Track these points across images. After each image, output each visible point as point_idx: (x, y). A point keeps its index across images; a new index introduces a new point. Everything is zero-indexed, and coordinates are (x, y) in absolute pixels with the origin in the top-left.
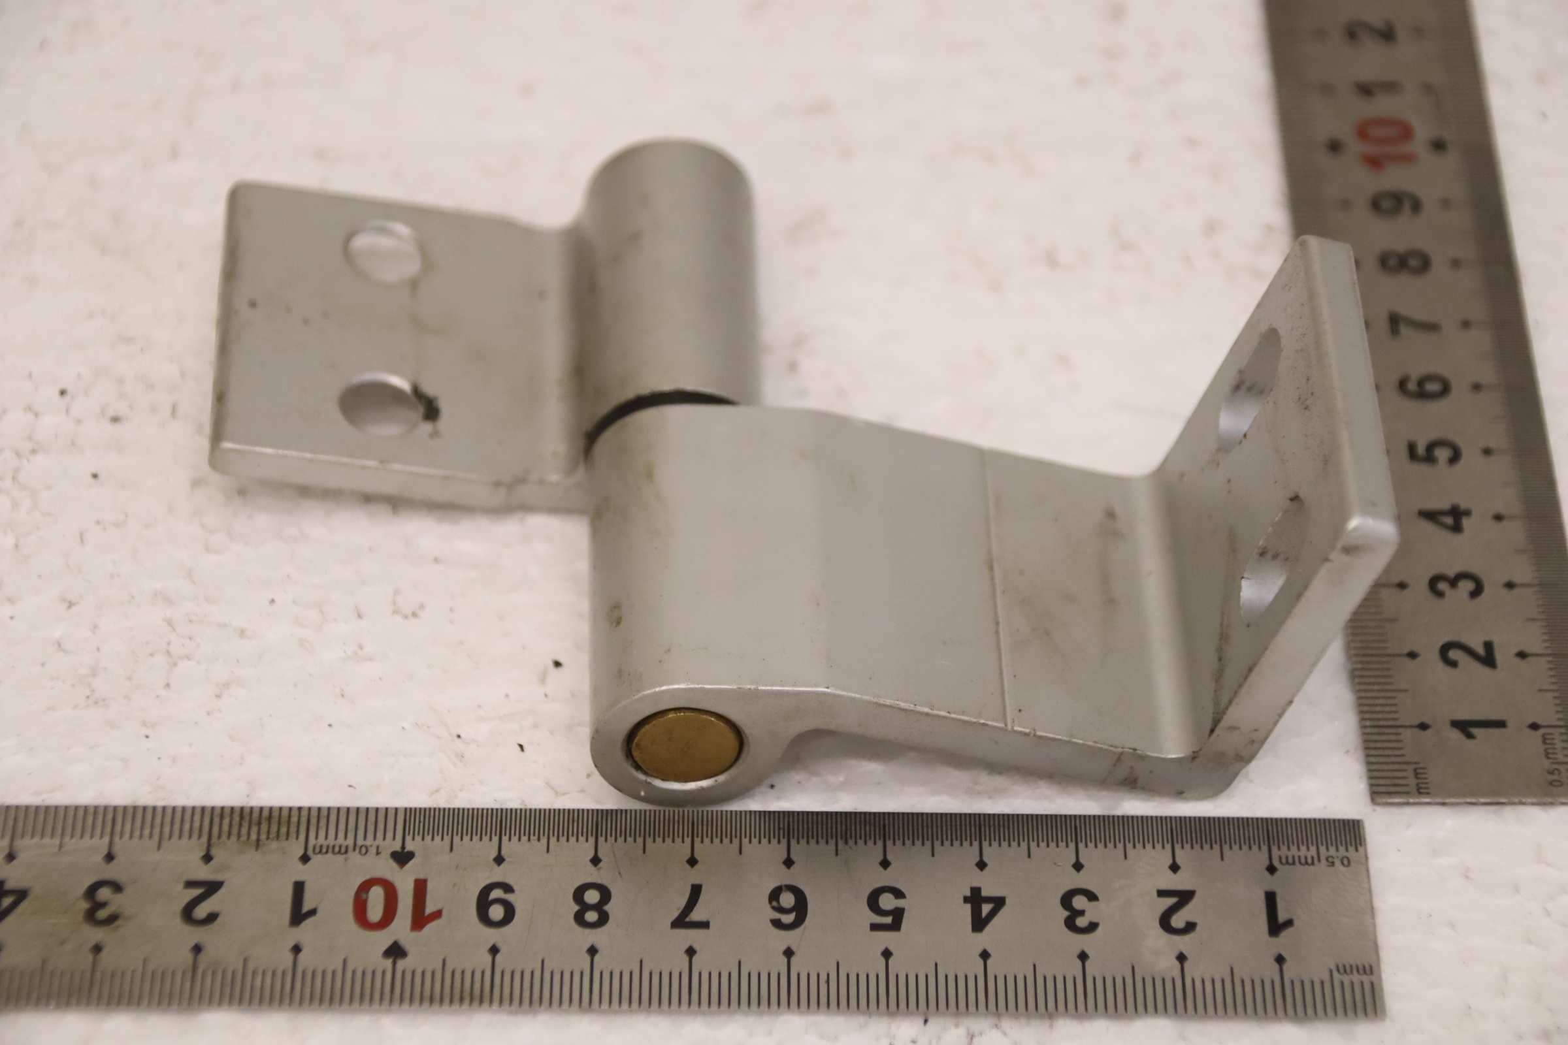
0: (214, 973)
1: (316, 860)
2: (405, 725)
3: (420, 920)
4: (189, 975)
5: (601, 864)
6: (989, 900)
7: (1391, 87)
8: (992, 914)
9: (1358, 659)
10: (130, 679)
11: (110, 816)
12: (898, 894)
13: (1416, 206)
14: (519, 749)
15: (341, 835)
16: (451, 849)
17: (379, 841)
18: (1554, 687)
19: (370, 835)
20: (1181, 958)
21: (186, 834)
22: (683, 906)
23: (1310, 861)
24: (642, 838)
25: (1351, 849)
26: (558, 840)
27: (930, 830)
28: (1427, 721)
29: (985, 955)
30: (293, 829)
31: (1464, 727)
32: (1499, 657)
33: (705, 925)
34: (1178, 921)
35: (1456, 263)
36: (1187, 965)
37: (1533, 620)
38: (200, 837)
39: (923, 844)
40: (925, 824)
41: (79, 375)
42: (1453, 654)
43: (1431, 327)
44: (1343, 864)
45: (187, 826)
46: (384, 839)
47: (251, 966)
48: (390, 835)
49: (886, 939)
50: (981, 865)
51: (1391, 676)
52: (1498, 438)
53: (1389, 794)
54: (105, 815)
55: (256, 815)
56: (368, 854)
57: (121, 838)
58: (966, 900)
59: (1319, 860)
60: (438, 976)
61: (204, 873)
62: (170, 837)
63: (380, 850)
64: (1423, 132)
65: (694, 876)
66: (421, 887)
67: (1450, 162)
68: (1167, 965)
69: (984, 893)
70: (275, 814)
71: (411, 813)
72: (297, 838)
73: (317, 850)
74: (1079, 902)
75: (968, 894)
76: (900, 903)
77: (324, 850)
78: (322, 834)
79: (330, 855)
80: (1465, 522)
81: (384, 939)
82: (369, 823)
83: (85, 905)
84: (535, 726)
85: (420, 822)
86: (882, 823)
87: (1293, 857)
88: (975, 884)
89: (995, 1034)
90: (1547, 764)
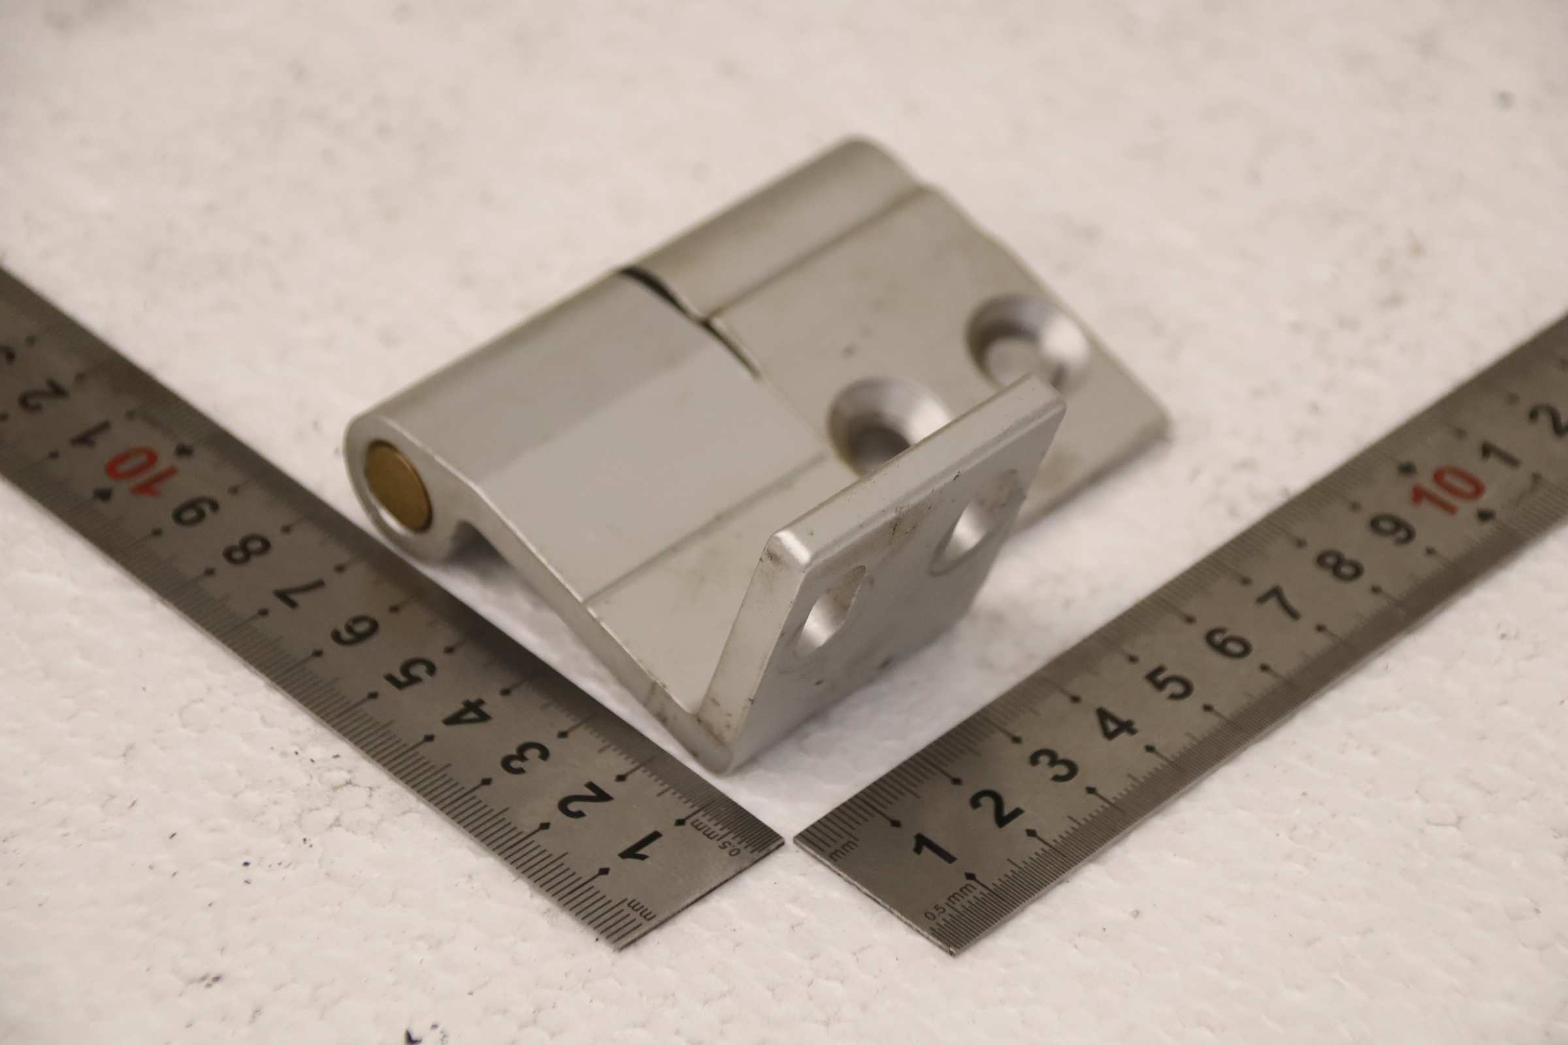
6: (479, 712)
7: (1507, 460)
9: (918, 759)
12: (432, 671)
13: (1406, 540)
20: (544, 826)
22: (299, 587)
23: (712, 835)
31: (922, 843)
33: (295, 606)
34: (575, 806)
36: (541, 832)
37: (1072, 819)
42: (985, 800)
43: (1292, 614)
49: (387, 688)
50: (505, 692)
56: (167, 436)
59: (719, 839)
63: (176, 439)
65: (330, 576)
66: (171, 472)
68: (528, 823)
69: (482, 707)
74: (532, 753)
89: (364, 793)
90: (942, 902)
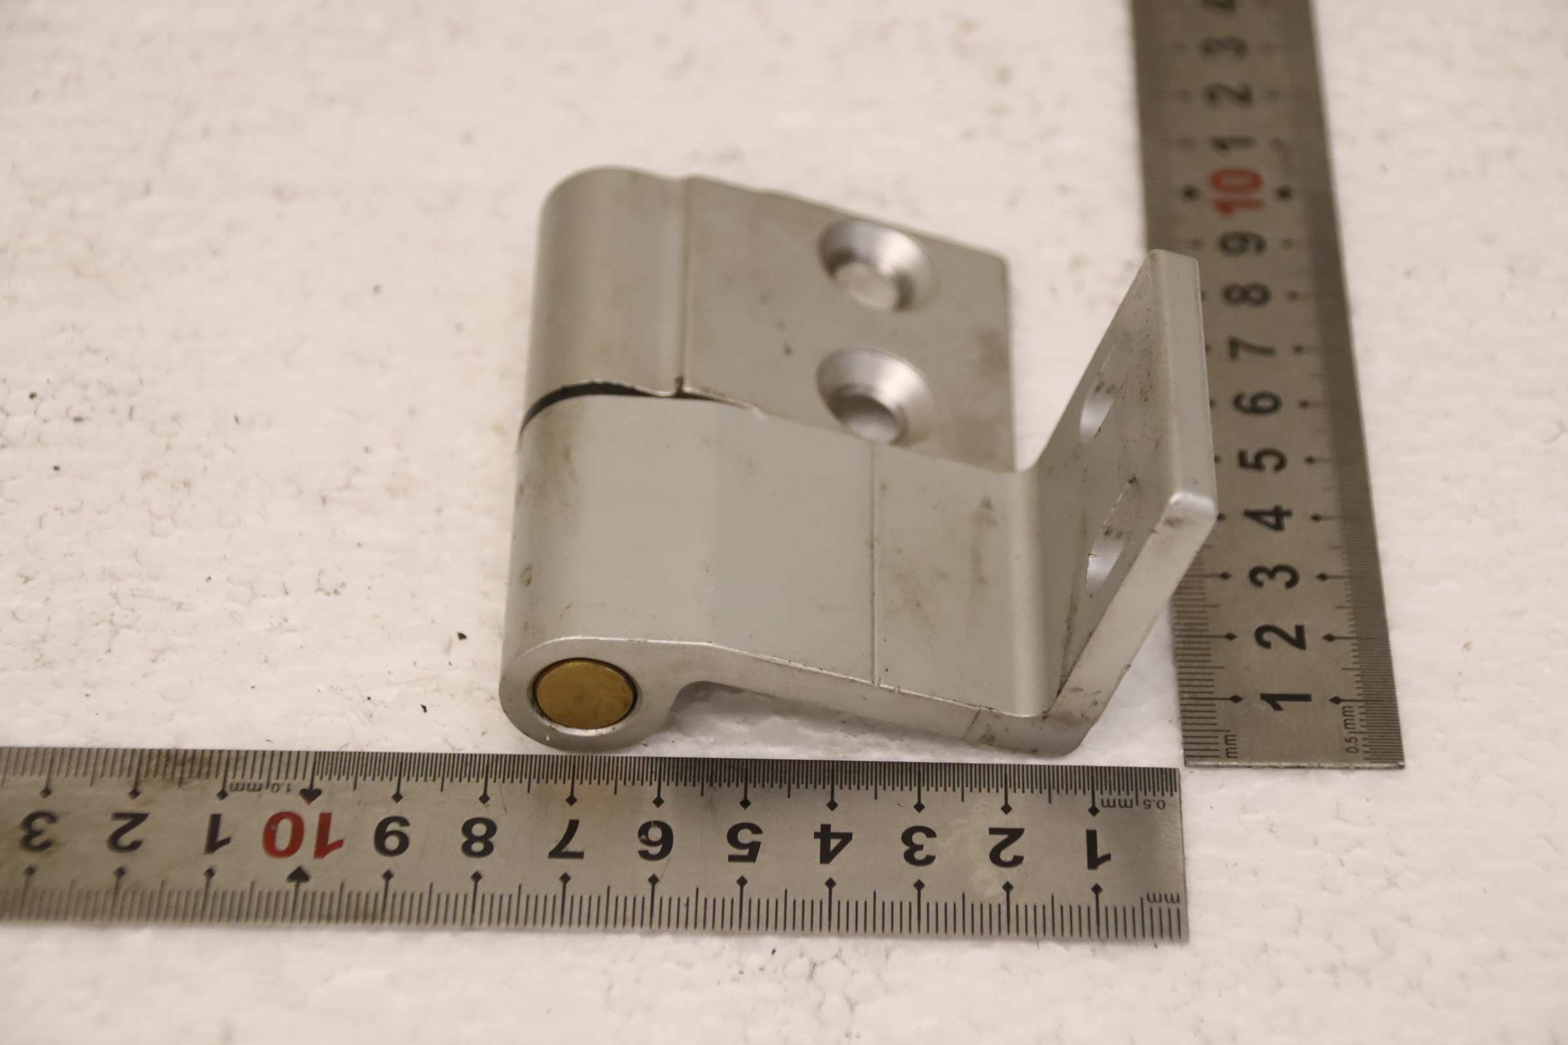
0: (134, 893)
1: (233, 796)
2: (322, 689)
3: (323, 848)
4: (111, 895)
5: (489, 802)
6: (837, 835)
7: (1244, 142)
8: (839, 848)
9: (1180, 639)
10: (76, 645)
11: (49, 757)
12: (756, 830)
13: (1260, 245)
14: (422, 710)
15: (256, 774)
16: (355, 787)
17: (290, 780)
18: (1356, 666)
19: (283, 775)
20: (1008, 887)
21: (117, 772)
22: (561, 838)
23: (1129, 804)
24: (527, 780)
25: (1167, 794)
26: (452, 780)
27: (787, 774)
28: (1240, 694)
29: (831, 883)
30: (214, 769)
31: (1273, 700)
32: (1308, 638)
33: (579, 855)
34: (1006, 855)
35: (1293, 296)
36: (1012, 893)
37: (1340, 607)
38: (129, 775)
39: (781, 787)
40: (783, 769)
41: (48, 381)
42: (1267, 636)
43: (1267, 351)
44: (1158, 807)
45: (118, 766)
46: (295, 778)
47: (168, 887)
48: (300, 774)
49: (743, 868)
50: (832, 805)
51: (1209, 655)
52: (1321, 448)
53: (1201, 757)
54: (44, 755)
55: (180, 757)
56: (279, 791)
57: (58, 775)
58: (816, 835)
59: (1137, 804)
60: (336, 898)
61: (131, 806)
62: (102, 775)
63: (290, 787)
64: (1271, 181)
65: (573, 812)
66: (325, 821)
67: (1293, 210)
68: (995, 893)
69: (833, 830)
70: (198, 756)
71: (321, 756)
72: (217, 776)
73: (234, 788)
74: (918, 838)
75: (819, 830)
76: (756, 838)
77: (240, 787)
78: (239, 773)
79: (245, 792)
80: (1286, 521)
81: (289, 865)
82: (282, 764)
83: (22, 833)
84: (438, 690)
85: (328, 764)
86: (744, 767)
87: (1114, 800)
88: (826, 822)
89: (836, 963)
90: (1345, 733)
